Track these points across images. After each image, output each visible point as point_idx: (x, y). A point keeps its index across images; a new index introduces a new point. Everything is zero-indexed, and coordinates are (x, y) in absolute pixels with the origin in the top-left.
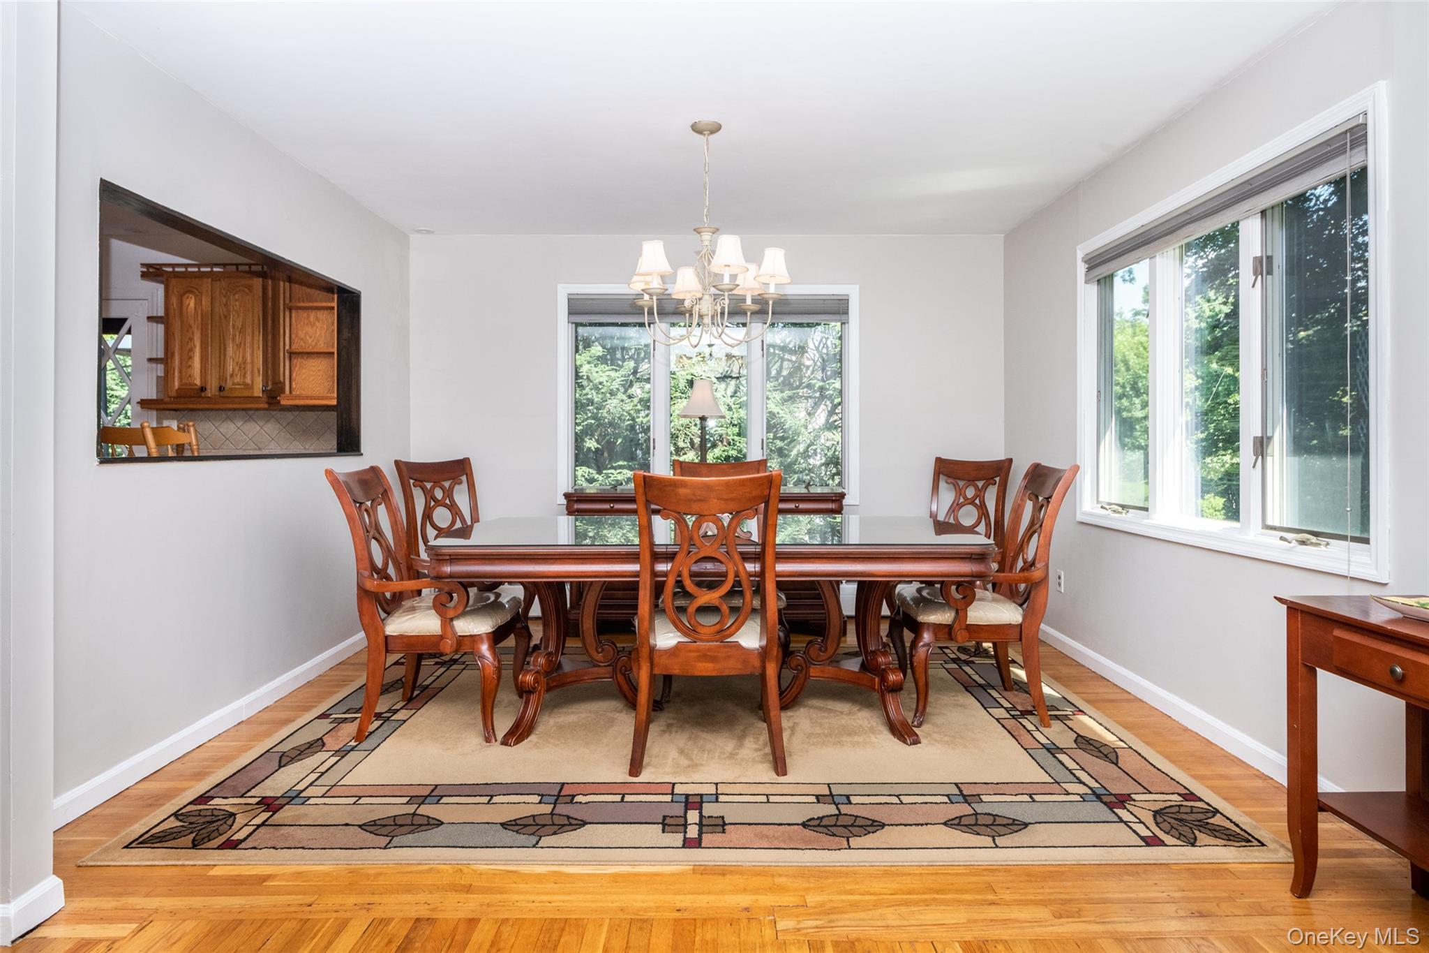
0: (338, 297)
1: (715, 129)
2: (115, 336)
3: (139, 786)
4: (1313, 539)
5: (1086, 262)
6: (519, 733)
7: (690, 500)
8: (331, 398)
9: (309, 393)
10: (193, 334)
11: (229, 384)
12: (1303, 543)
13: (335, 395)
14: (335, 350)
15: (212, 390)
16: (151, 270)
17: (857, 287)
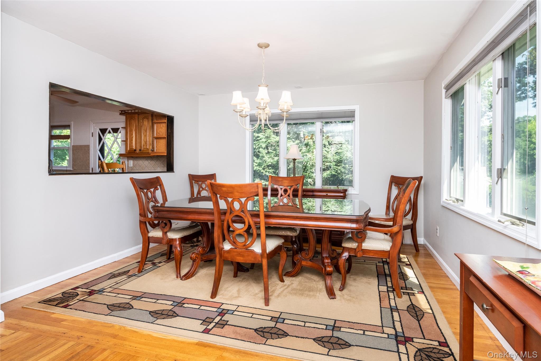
0: (167, 118)
1: (267, 46)
2: (117, 134)
3: (67, 281)
4: (518, 222)
5: (445, 89)
6: (188, 276)
7: (227, 193)
8: (165, 153)
9: (161, 151)
10: (133, 132)
11: (142, 149)
12: (513, 224)
13: (166, 152)
14: (166, 137)
15: (138, 151)
16: (123, 112)
17: (358, 106)
